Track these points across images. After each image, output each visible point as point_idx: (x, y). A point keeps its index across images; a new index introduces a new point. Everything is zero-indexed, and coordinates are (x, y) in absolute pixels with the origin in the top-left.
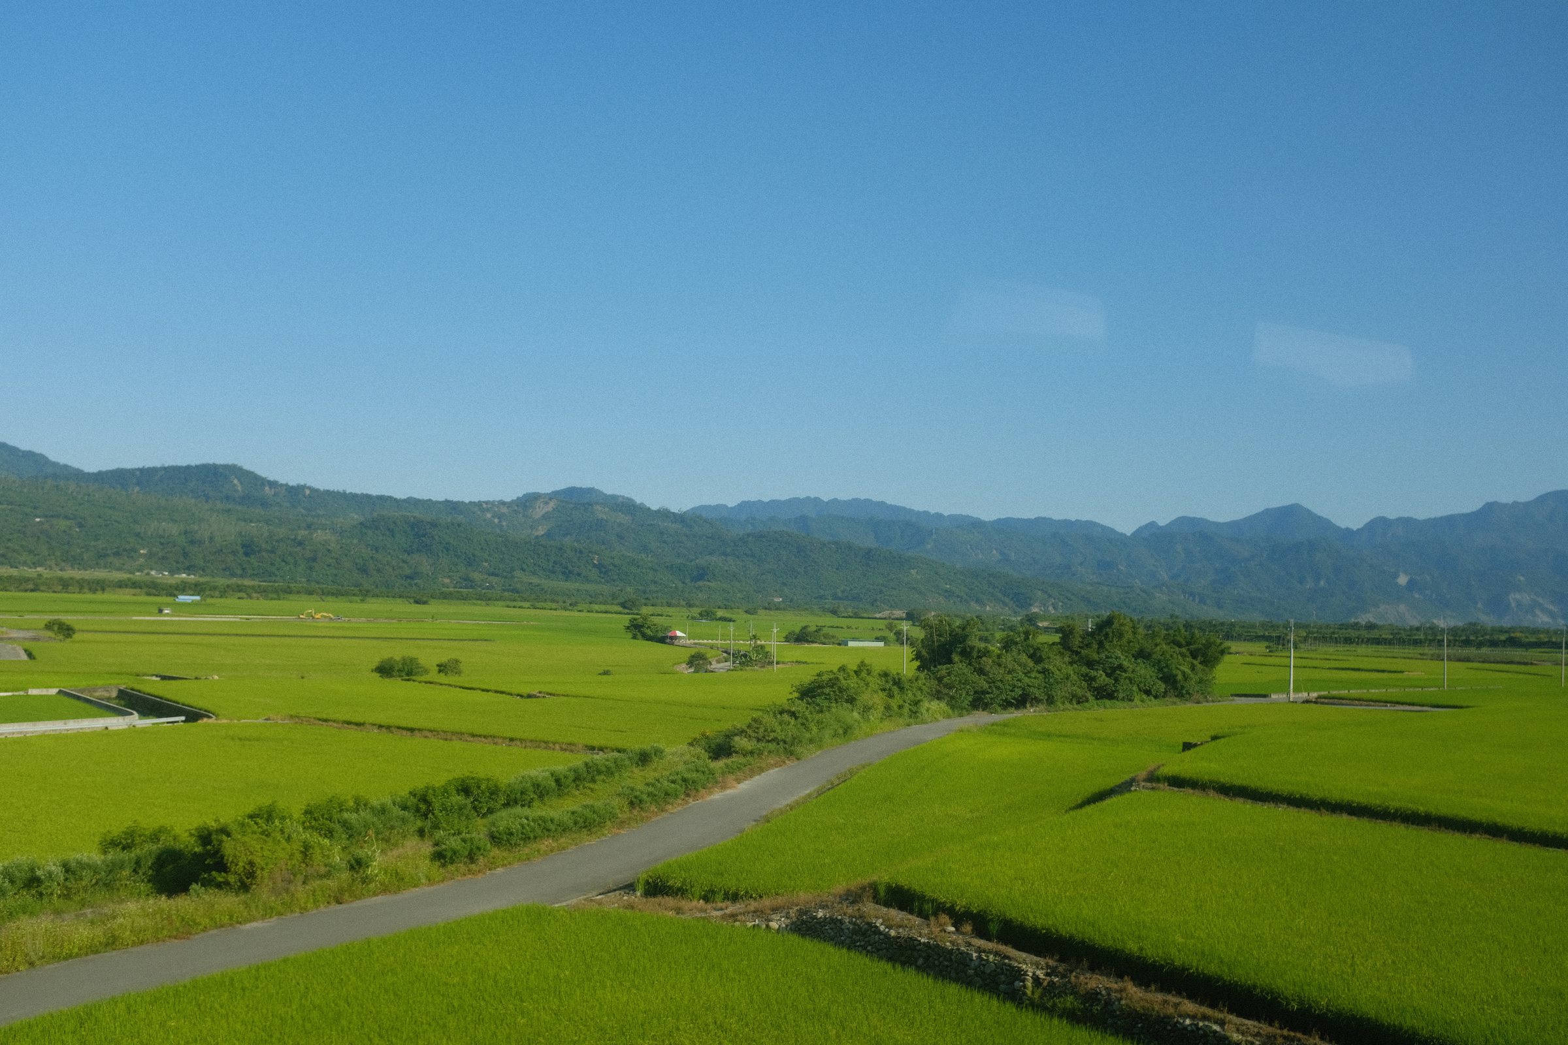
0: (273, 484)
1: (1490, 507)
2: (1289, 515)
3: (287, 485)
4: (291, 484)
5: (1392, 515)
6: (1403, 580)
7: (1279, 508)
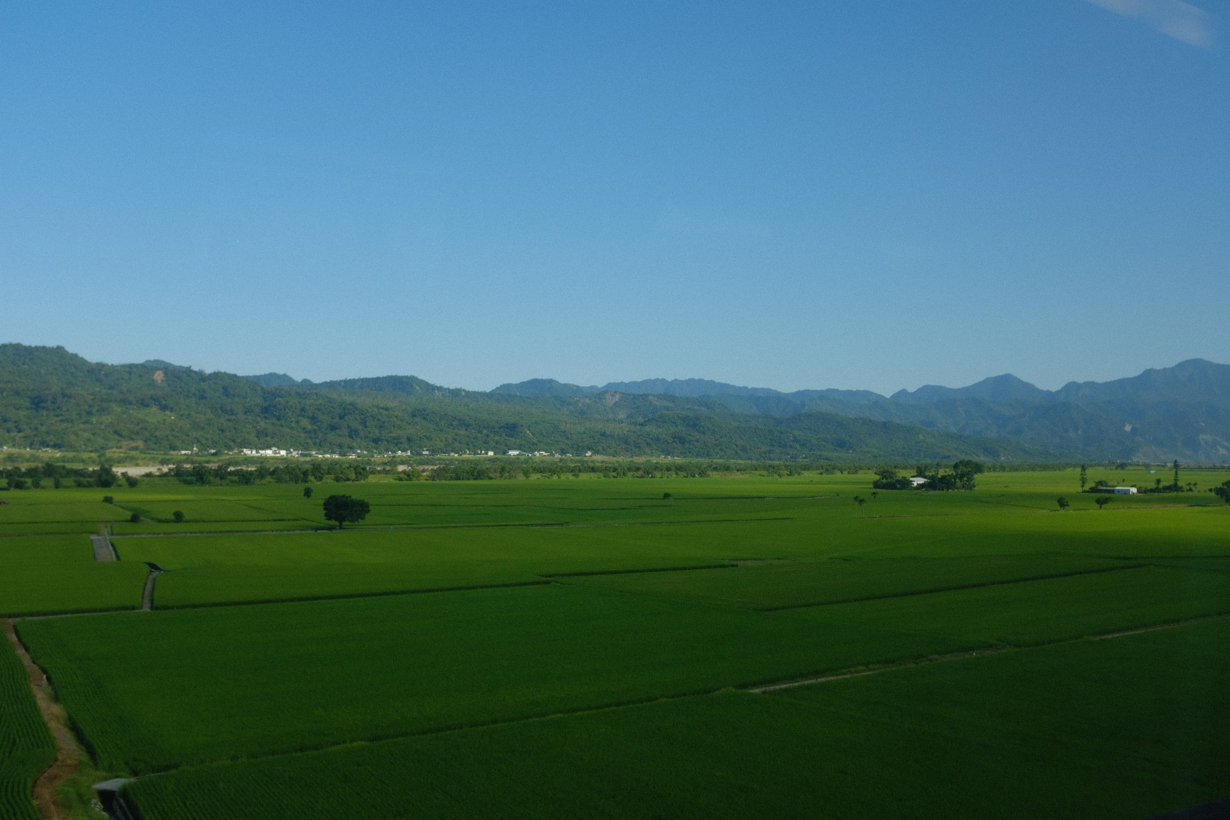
0: (440, 389)
1: (1148, 373)
2: (1004, 382)
3: (448, 389)
4: (451, 388)
5: (1080, 380)
6: (1128, 428)
7: (996, 377)
